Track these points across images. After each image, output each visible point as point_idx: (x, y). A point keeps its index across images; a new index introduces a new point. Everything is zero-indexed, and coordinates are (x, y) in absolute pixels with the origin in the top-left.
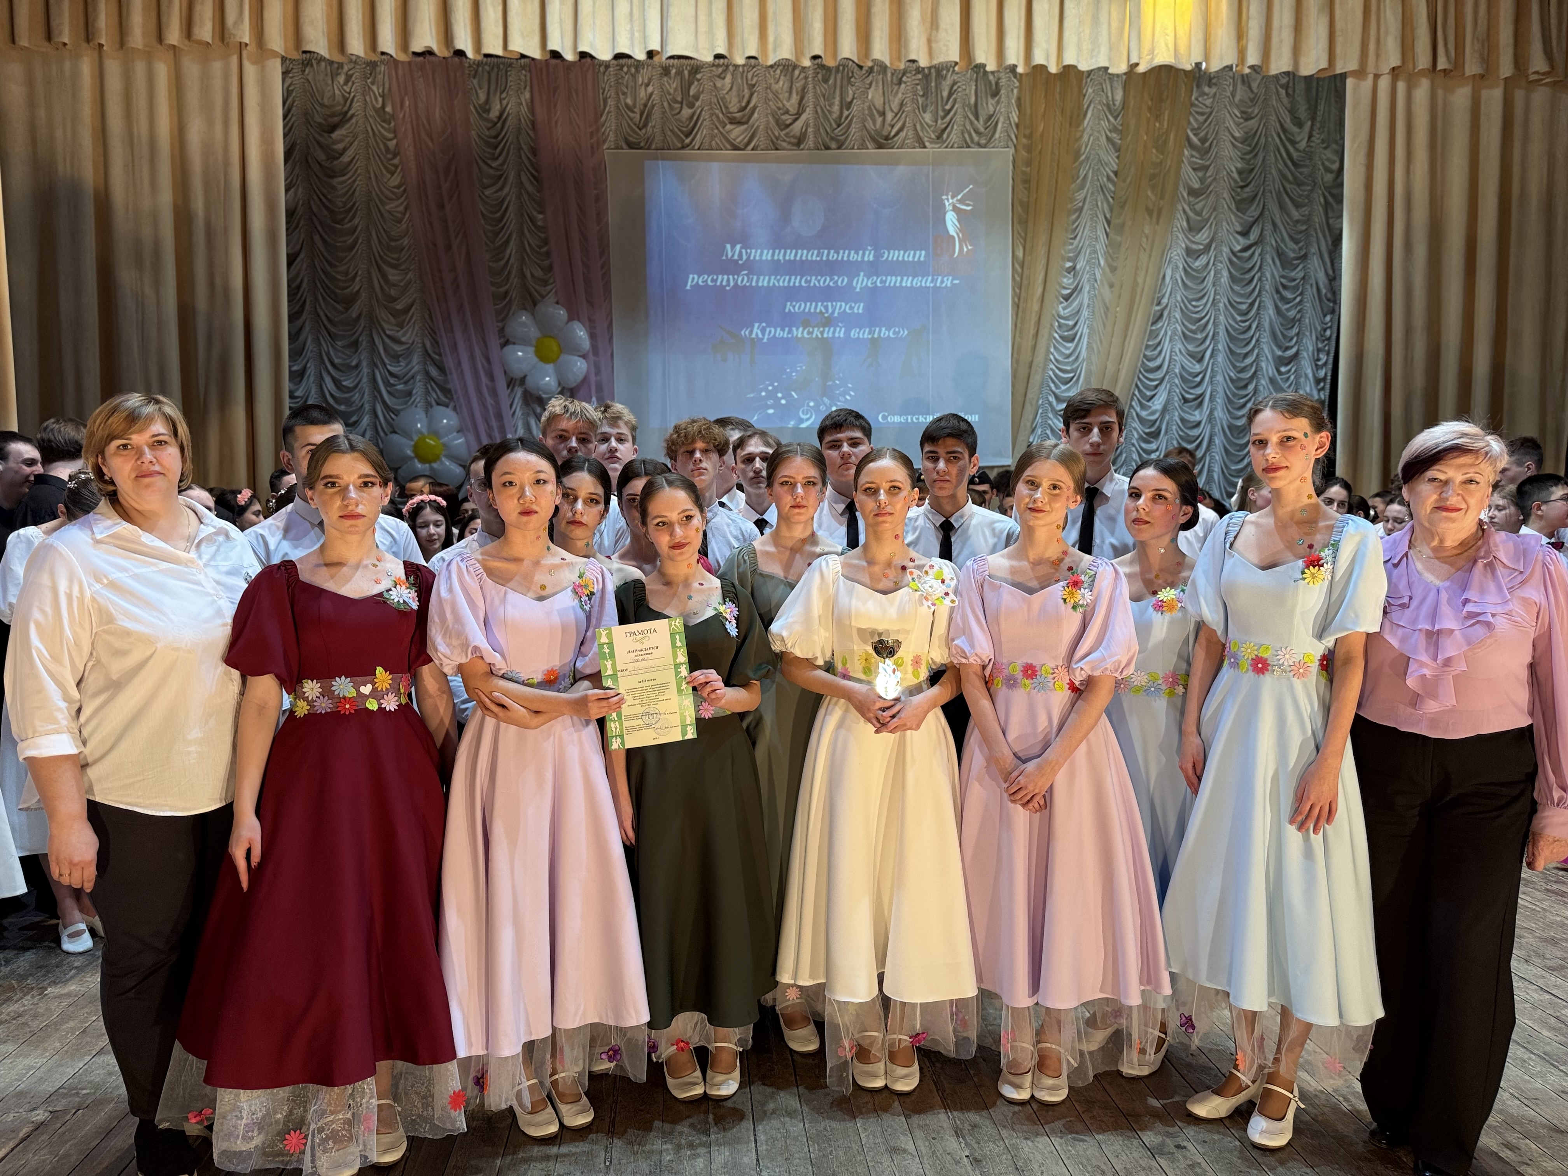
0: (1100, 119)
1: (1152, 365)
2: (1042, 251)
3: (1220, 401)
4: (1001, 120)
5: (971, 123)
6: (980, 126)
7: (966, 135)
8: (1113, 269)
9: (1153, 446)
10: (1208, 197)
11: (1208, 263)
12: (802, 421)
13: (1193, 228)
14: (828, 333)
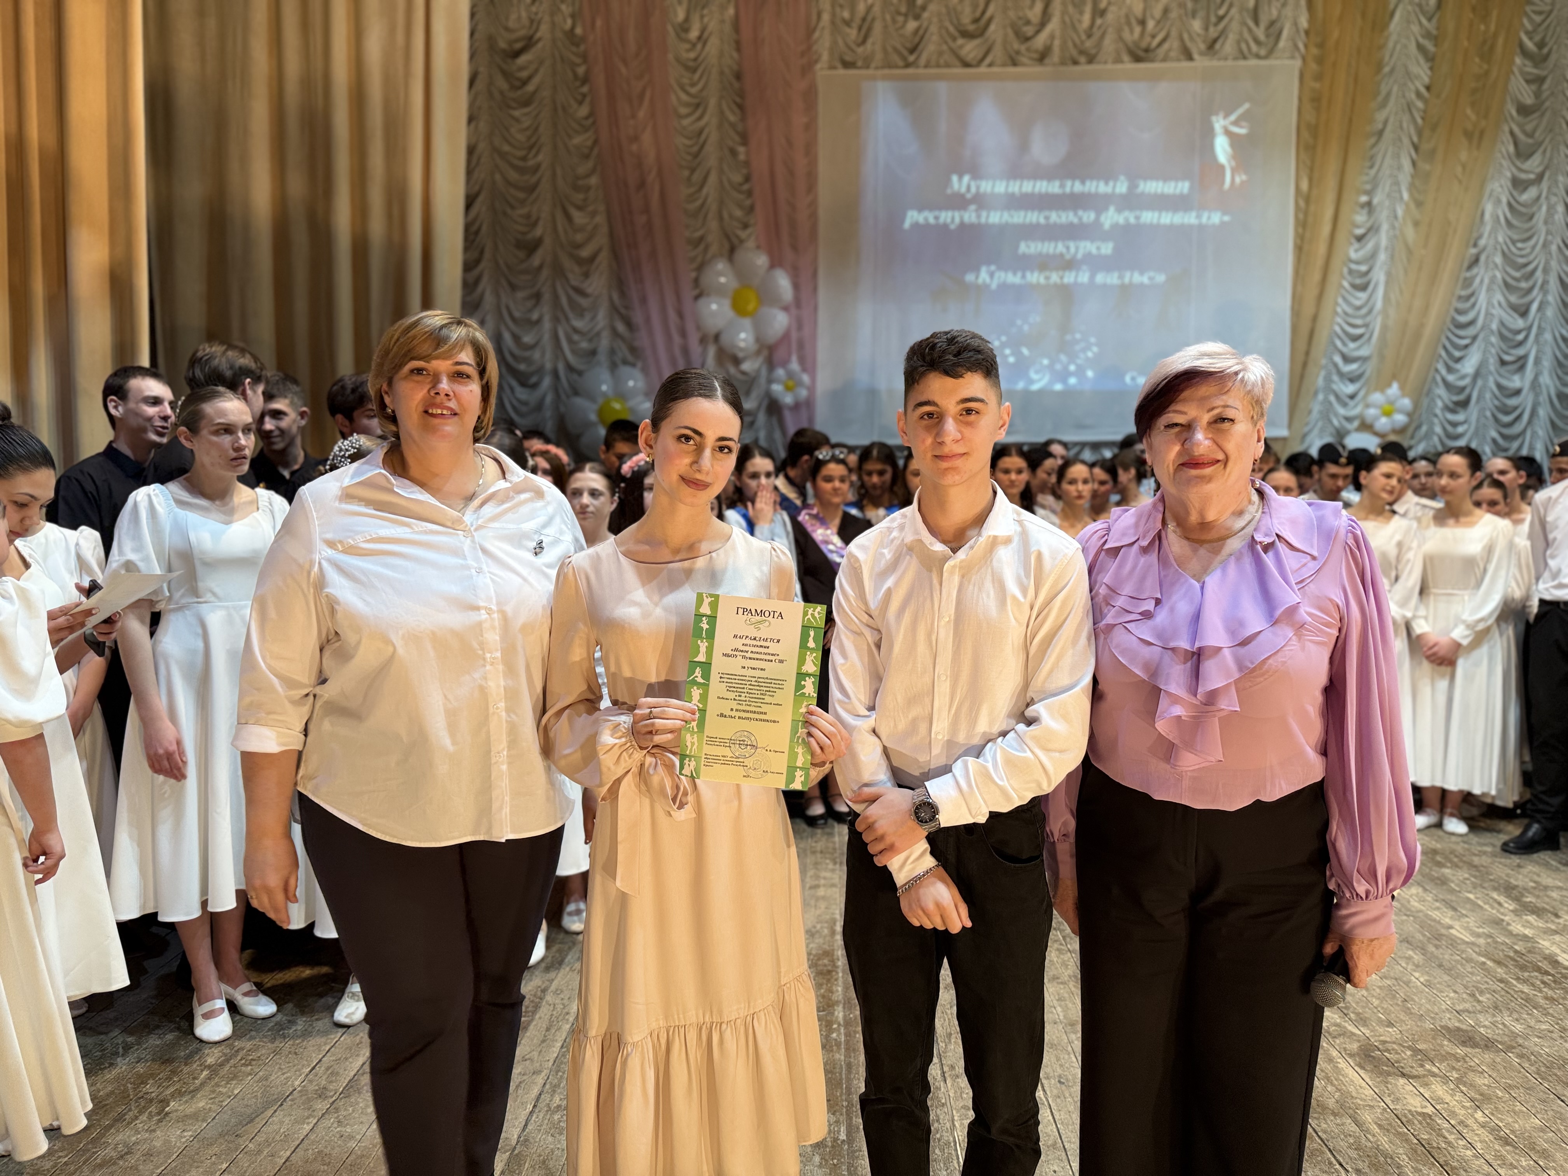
0: (1409, 22)
1: (1463, 319)
2: (1331, 183)
3: (1547, 363)
4: (1287, 26)
5: (1250, 30)
6: (1260, 33)
7: (1244, 46)
8: (1419, 204)
9: (1460, 417)
10: (1543, 115)
11: (1538, 198)
12: (1032, 382)
13: (1522, 153)
14: (1069, 278)
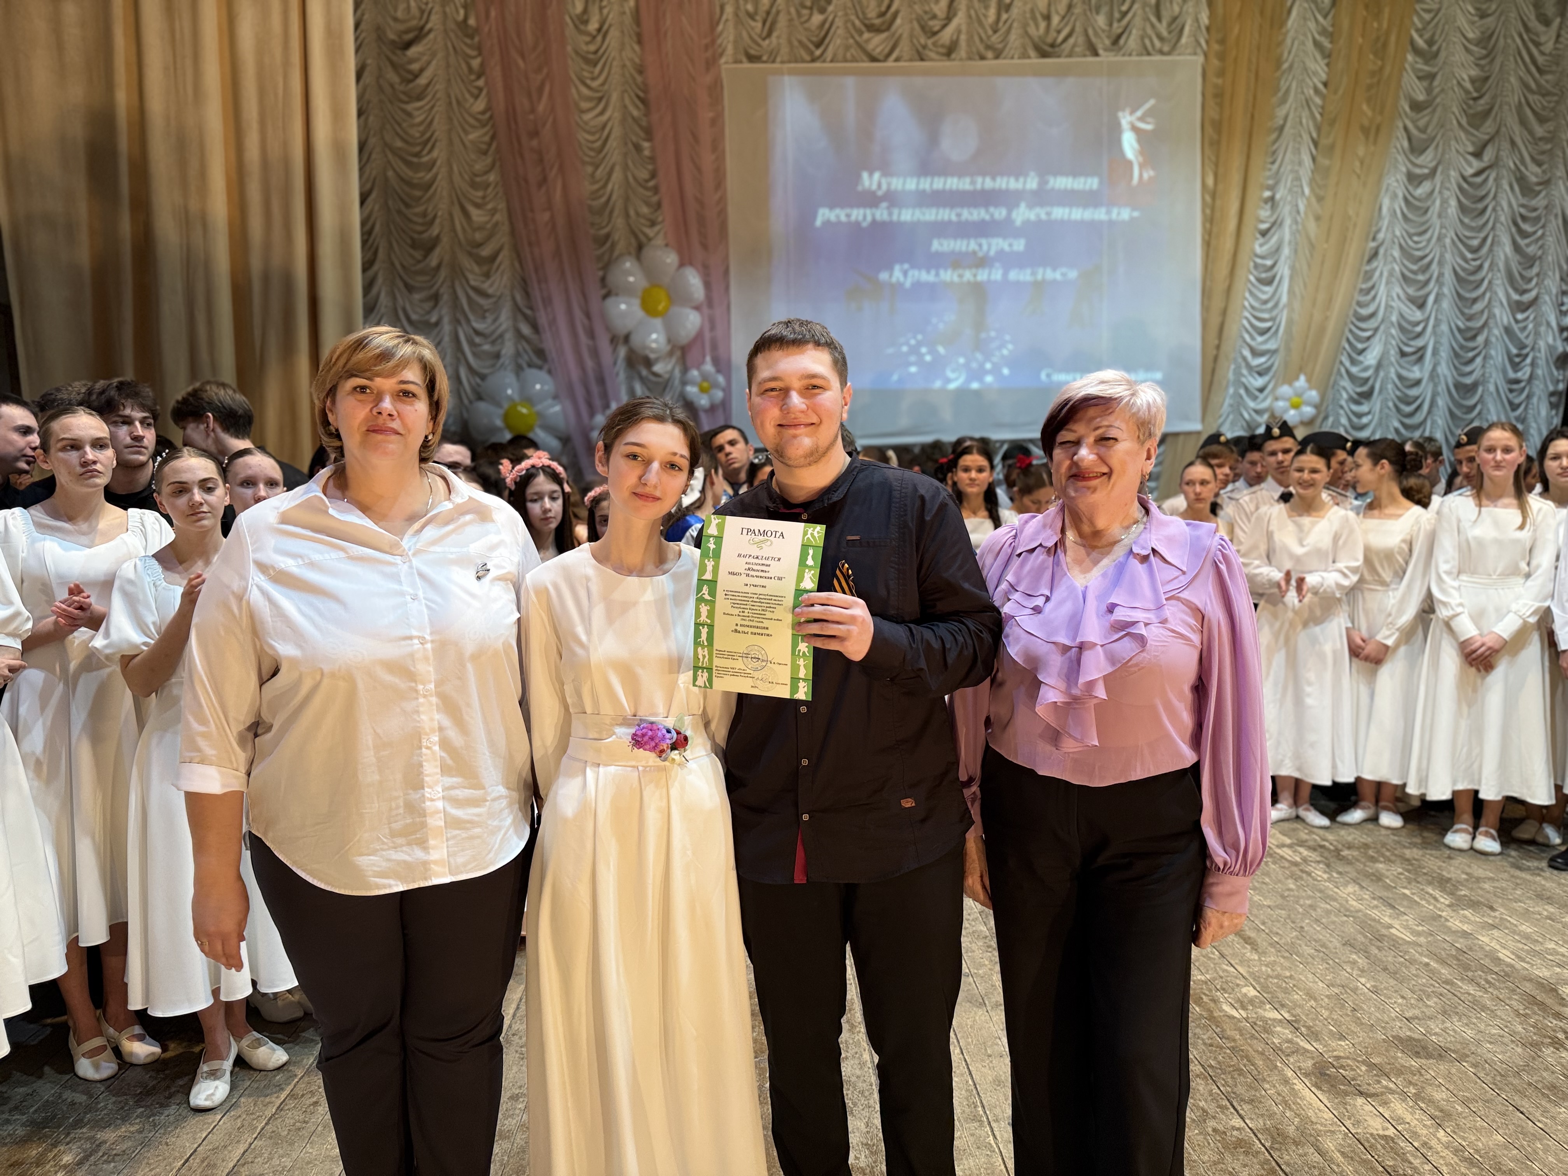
0: (1305, 19)
1: (1364, 312)
2: (1236, 178)
3: (1444, 354)
4: (1189, 22)
5: (1153, 26)
6: (1163, 28)
7: (1147, 42)
8: (1320, 199)
9: (1364, 408)
10: (1434, 111)
11: (1432, 192)
12: (948, 381)
13: (1416, 148)
14: (983, 275)
